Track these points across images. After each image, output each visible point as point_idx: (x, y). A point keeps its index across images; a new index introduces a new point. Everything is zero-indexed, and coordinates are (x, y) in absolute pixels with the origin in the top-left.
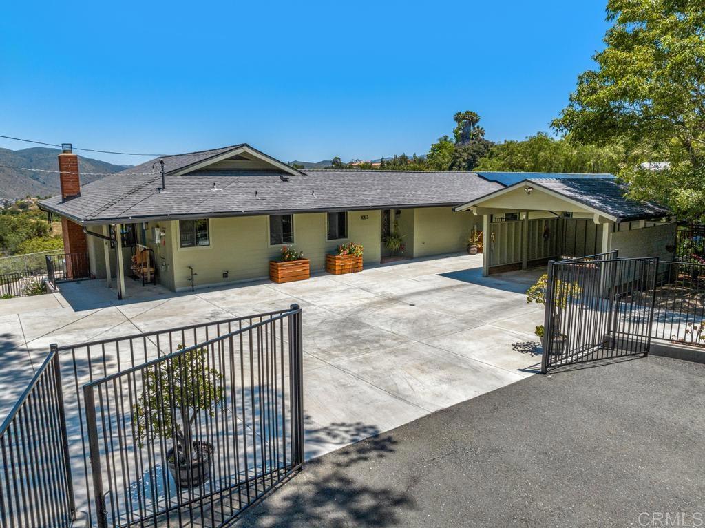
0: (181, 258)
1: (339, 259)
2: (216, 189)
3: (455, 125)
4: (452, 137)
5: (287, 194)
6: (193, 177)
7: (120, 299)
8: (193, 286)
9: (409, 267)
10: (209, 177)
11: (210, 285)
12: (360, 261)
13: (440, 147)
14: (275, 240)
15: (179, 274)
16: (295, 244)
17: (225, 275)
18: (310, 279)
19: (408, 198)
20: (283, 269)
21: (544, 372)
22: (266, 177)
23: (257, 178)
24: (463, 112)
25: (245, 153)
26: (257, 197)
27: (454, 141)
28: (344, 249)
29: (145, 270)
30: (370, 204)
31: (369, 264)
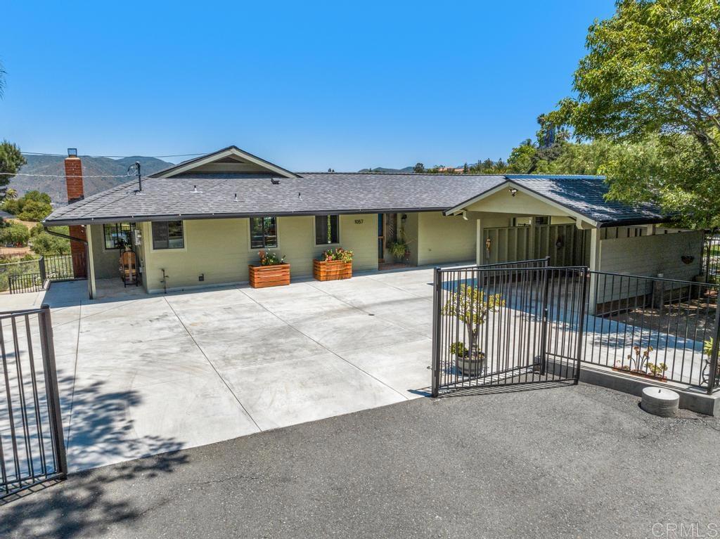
0: (155, 261)
1: (324, 264)
2: (196, 192)
3: (539, 128)
4: (535, 140)
5: (270, 197)
6: (178, 180)
7: (91, 299)
8: (165, 288)
9: (404, 276)
10: (194, 180)
11: (185, 288)
12: (348, 267)
13: (522, 151)
14: (255, 243)
15: (151, 275)
16: (278, 248)
17: (201, 278)
18: (291, 285)
19: (408, 202)
20: (261, 274)
21: (434, 395)
22: (256, 180)
23: (245, 181)
24: (547, 114)
25: (233, 155)
26: (237, 200)
27: (538, 145)
28: (329, 255)
29: (127, 271)
30: (360, 208)
31: (358, 272)
